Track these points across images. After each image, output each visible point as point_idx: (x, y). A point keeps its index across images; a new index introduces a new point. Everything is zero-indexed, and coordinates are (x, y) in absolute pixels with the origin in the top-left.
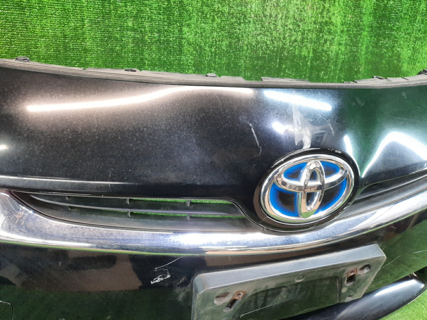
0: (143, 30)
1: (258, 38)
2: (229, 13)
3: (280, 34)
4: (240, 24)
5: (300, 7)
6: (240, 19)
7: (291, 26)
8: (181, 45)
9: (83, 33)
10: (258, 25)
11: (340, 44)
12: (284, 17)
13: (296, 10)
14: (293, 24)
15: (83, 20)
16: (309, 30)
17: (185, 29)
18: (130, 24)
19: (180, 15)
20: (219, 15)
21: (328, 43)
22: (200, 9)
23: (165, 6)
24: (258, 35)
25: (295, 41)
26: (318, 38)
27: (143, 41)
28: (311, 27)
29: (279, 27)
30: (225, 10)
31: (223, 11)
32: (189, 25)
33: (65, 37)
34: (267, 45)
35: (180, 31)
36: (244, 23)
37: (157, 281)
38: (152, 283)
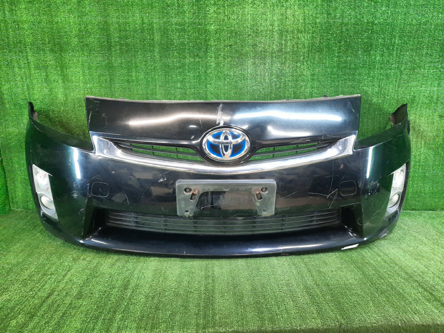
0: (186, 88)
1: (254, 88)
2: (234, 75)
3: (268, 84)
4: (241, 81)
5: (280, 67)
6: (241, 78)
7: (275, 79)
8: (206, 94)
9: (156, 92)
10: (253, 80)
11: (312, 88)
12: (269, 75)
13: (278, 70)
14: (277, 78)
15: (156, 85)
16: (289, 81)
17: (208, 86)
18: (179, 86)
19: (206, 79)
20: (228, 77)
21: (303, 88)
22: (216, 74)
23: (197, 75)
24: (254, 86)
25: (280, 88)
26: (296, 85)
27: (185, 94)
28: (290, 78)
29: (267, 81)
30: (232, 74)
31: (230, 75)
32: (210, 84)
33: (147, 94)
34: (260, 91)
35: (206, 87)
36: (244, 80)
37: (161, 181)
38: (159, 181)
